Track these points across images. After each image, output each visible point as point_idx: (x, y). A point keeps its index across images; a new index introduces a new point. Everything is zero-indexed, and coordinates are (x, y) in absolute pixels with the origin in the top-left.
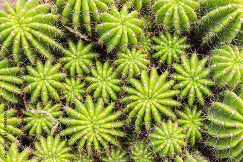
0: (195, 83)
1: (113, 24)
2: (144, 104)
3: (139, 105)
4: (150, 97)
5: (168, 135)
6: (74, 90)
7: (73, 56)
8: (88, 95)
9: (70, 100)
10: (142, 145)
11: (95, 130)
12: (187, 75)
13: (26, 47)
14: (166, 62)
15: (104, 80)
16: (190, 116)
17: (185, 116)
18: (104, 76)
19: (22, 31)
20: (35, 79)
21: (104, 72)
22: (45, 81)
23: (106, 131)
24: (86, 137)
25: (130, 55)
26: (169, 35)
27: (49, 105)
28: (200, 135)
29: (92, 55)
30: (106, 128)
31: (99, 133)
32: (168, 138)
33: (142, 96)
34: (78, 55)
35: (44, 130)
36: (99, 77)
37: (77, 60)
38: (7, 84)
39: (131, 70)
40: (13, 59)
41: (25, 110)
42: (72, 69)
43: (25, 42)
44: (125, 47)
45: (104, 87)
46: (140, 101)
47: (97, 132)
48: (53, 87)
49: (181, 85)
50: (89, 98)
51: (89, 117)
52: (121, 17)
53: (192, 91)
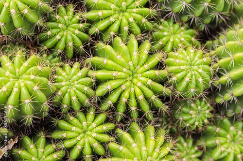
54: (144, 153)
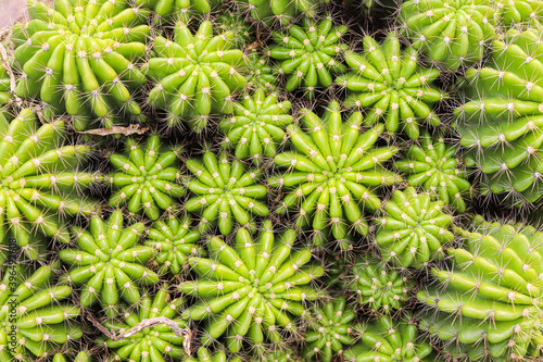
0: (402, 93)
1: (182, 73)
2: (333, 190)
3: (324, 197)
4: (335, 170)
5: (413, 222)
6: (176, 243)
7: (134, 179)
8: (209, 237)
9: (180, 266)
10: (369, 269)
11: (267, 295)
12: (379, 85)
13: (39, 219)
14: (320, 86)
15: (225, 190)
16: (428, 159)
17: (420, 165)
18: (220, 181)
19: (12, 192)
20: (93, 269)
21: (216, 175)
22: (114, 261)
23: (288, 285)
24: (259, 320)
25: (247, 112)
26: (296, 31)
27: (146, 301)
28: (466, 184)
29: (170, 156)
30: (285, 280)
31: (279, 296)
32: (414, 227)
33: (319, 178)
34: (145, 173)
35: (168, 356)
36: (211, 190)
37: (148, 183)
38: (46, 312)
39: (267, 140)
40: (27, 258)
41: (106, 339)
42: (148, 205)
43: (32, 212)
44: (228, 104)
45: (233, 202)
46: (320, 189)
47: (273, 296)
48: (136, 262)
49: (378, 111)
50: (215, 241)
51: (241, 278)
52: (187, 50)
53: (406, 110)
54: (268, 274)
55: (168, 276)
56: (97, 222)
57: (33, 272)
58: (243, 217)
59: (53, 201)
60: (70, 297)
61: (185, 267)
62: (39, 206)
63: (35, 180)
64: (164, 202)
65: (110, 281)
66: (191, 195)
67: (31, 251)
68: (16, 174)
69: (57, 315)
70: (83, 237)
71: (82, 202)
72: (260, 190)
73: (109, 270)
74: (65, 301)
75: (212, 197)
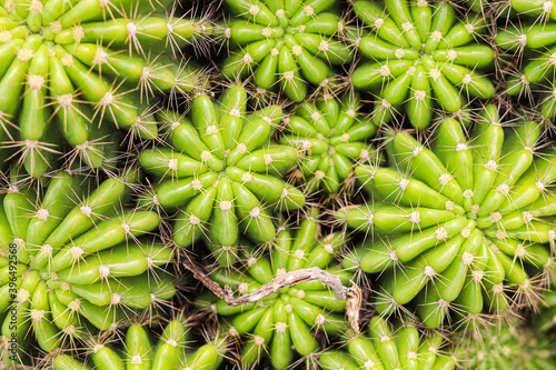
6: (334, 140)
7: (267, 32)
9: (341, 180)
11: (490, 233)
13: (107, 98)
15: (422, 52)
18: (414, 38)
19: (59, 50)
20: (197, 184)
21: (408, 26)
22: (234, 171)
23: (528, 216)
24: (478, 275)
27: (285, 238)
30: (524, 208)
31: (513, 235)
34: (285, 21)
35: (321, 332)
36: (399, 53)
37: (289, 39)
38: (114, 256)
40: (84, 164)
42: (290, 76)
43: (94, 85)
45: (435, 74)
47: (501, 235)
48: (271, 173)
50: (402, 139)
51: (449, 204)
55: (320, 196)
56: (204, 103)
57: (94, 187)
58: (451, 100)
59: (131, 67)
60: (156, 230)
61: (349, 182)
62: (108, 76)
63: (99, 30)
64: (317, 72)
65: (226, 205)
66: (362, 59)
67: (91, 152)
68: (67, 19)
69: (134, 262)
70: (181, 129)
71: (180, 70)
72: (482, 55)
73: (225, 187)
74: (149, 238)
75: (400, 65)
